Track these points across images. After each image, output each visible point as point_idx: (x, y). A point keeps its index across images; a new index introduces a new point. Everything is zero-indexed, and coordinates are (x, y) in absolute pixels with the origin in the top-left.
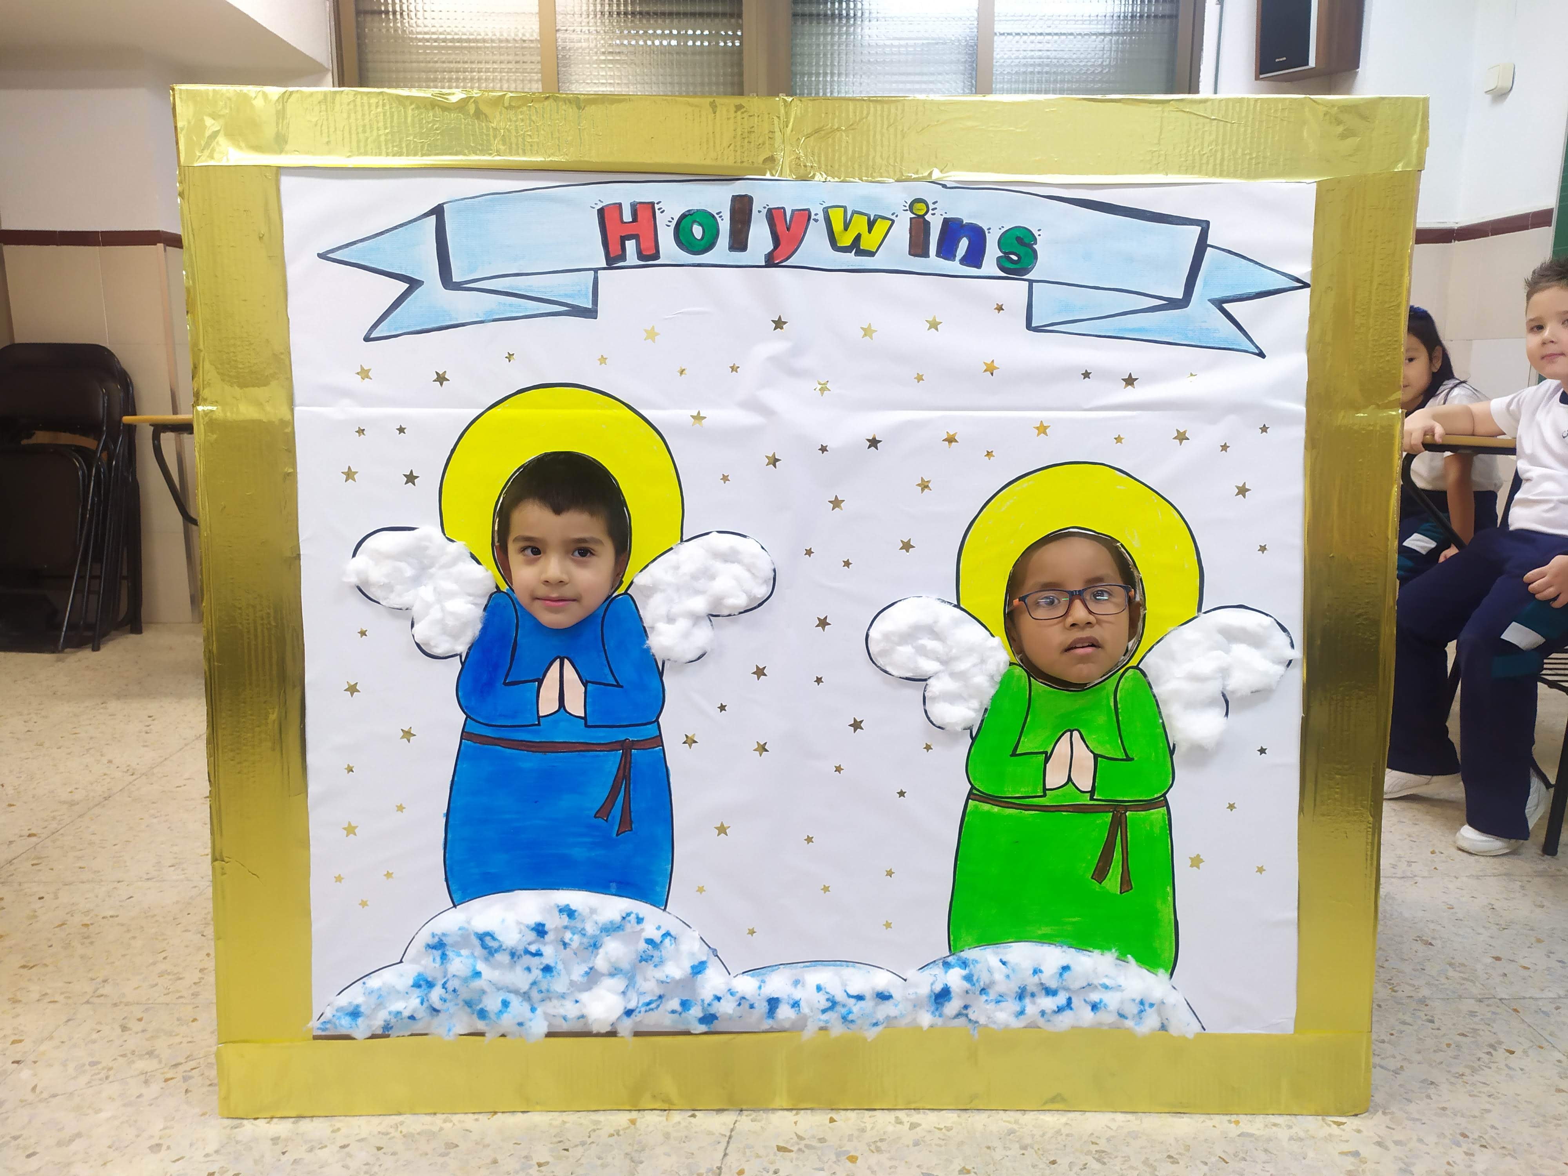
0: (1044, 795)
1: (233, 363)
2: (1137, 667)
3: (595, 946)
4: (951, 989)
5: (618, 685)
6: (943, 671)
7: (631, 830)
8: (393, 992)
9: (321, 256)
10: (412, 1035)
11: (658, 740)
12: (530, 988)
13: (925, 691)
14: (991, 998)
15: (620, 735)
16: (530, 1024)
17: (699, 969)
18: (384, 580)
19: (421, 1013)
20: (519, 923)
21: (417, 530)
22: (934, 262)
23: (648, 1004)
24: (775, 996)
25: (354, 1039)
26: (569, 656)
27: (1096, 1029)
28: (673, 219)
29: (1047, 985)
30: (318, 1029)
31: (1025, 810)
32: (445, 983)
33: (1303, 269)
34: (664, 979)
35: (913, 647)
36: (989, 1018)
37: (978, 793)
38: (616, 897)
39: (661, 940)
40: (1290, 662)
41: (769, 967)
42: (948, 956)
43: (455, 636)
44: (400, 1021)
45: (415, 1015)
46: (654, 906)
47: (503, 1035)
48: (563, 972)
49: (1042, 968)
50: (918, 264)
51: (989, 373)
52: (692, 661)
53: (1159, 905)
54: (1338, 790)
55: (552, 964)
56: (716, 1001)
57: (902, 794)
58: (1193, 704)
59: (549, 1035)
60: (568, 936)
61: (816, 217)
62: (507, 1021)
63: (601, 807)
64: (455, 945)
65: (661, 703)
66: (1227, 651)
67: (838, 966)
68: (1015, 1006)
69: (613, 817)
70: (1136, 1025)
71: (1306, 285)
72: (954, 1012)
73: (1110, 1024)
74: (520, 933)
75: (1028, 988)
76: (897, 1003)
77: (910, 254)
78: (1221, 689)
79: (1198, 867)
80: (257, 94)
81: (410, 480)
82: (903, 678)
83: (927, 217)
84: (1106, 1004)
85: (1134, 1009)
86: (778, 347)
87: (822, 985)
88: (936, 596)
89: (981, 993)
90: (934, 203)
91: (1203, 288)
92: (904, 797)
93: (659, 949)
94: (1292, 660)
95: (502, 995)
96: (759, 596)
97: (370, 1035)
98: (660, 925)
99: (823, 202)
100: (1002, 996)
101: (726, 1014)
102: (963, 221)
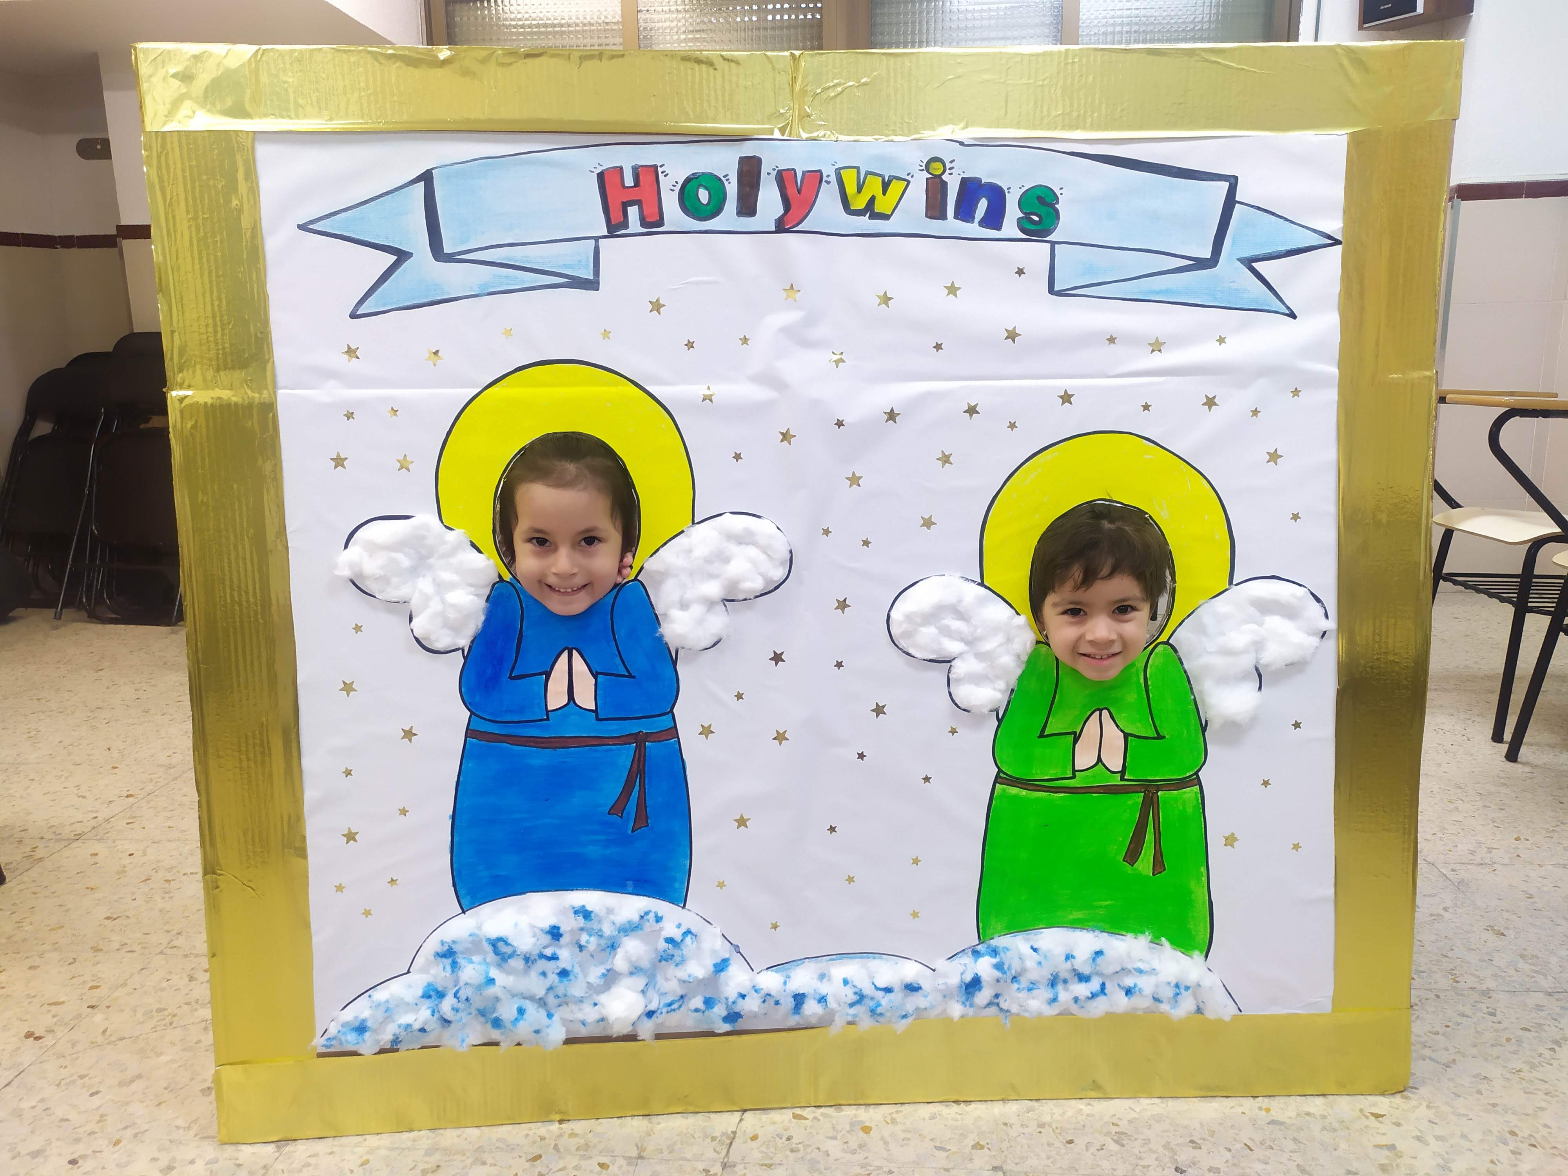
0: (1074, 777)
1: (209, 344)
2: (1167, 643)
3: (613, 947)
4: (981, 979)
5: (630, 676)
6: (968, 652)
8: (401, 1004)
9: (302, 227)
10: (422, 1048)
11: (673, 732)
12: (547, 993)
13: (949, 672)
14: (1023, 986)
15: (633, 728)
16: (548, 1030)
17: (721, 966)
18: (380, 572)
19: (433, 1025)
20: (533, 927)
21: (414, 518)
22: (952, 224)
23: (670, 1005)
24: (802, 992)
25: (361, 1055)
27: (1130, 1016)
28: (677, 182)
29: (1080, 971)
30: (323, 1046)
32: (457, 992)
33: (1334, 226)
34: (687, 978)
35: (937, 628)
36: (1021, 1006)
37: (1005, 776)
39: (681, 938)
40: (1325, 633)
41: (793, 961)
42: (978, 945)
43: (455, 628)
44: (409, 1034)
45: (425, 1027)
47: (519, 1044)
49: (1074, 954)
50: (935, 226)
51: (1010, 340)
52: (707, 649)
53: (1192, 885)
54: (1374, 763)
55: (569, 968)
56: (741, 999)
57: (927, 779)
58: (1225, 680)
60: (584, 938)
61: (828, 179)
62: (524, 1029)
63: (615, 804)
64: (466, 952)
66: (1260, 624)
67: (865, 958)
68: (1048, 994)
69: (628, 813)
70: (1171, 1008)
71: (1337, 242)
72: (985, 1002)
73: (1144, 1009)
74: (534, 937)
75: (1060, 974)
76: (926, 994)
77: (927, 216)
78: (1254, 662)
79: (1232, 846)
80: (227, 53)
81: (404, 466)
82: (927, 660)
83: (944, 177)
84: (1140, 989)
85: (1169, 993)
86: (790, 317)
87: (849, 978)
88: (959, 575)
89: (1012, 982)
90: (951, 162)
91: (1232, 246)
92: (930, 782)
93: (679, 948)
94: (1326, 631)
95: (518, 1002)
96: (775, 579)
97: (378, 1050)
98: (680, 923)
99: (835, 162)
100: (1034, 984)
101: (751, 1012)
102: (981, 181)
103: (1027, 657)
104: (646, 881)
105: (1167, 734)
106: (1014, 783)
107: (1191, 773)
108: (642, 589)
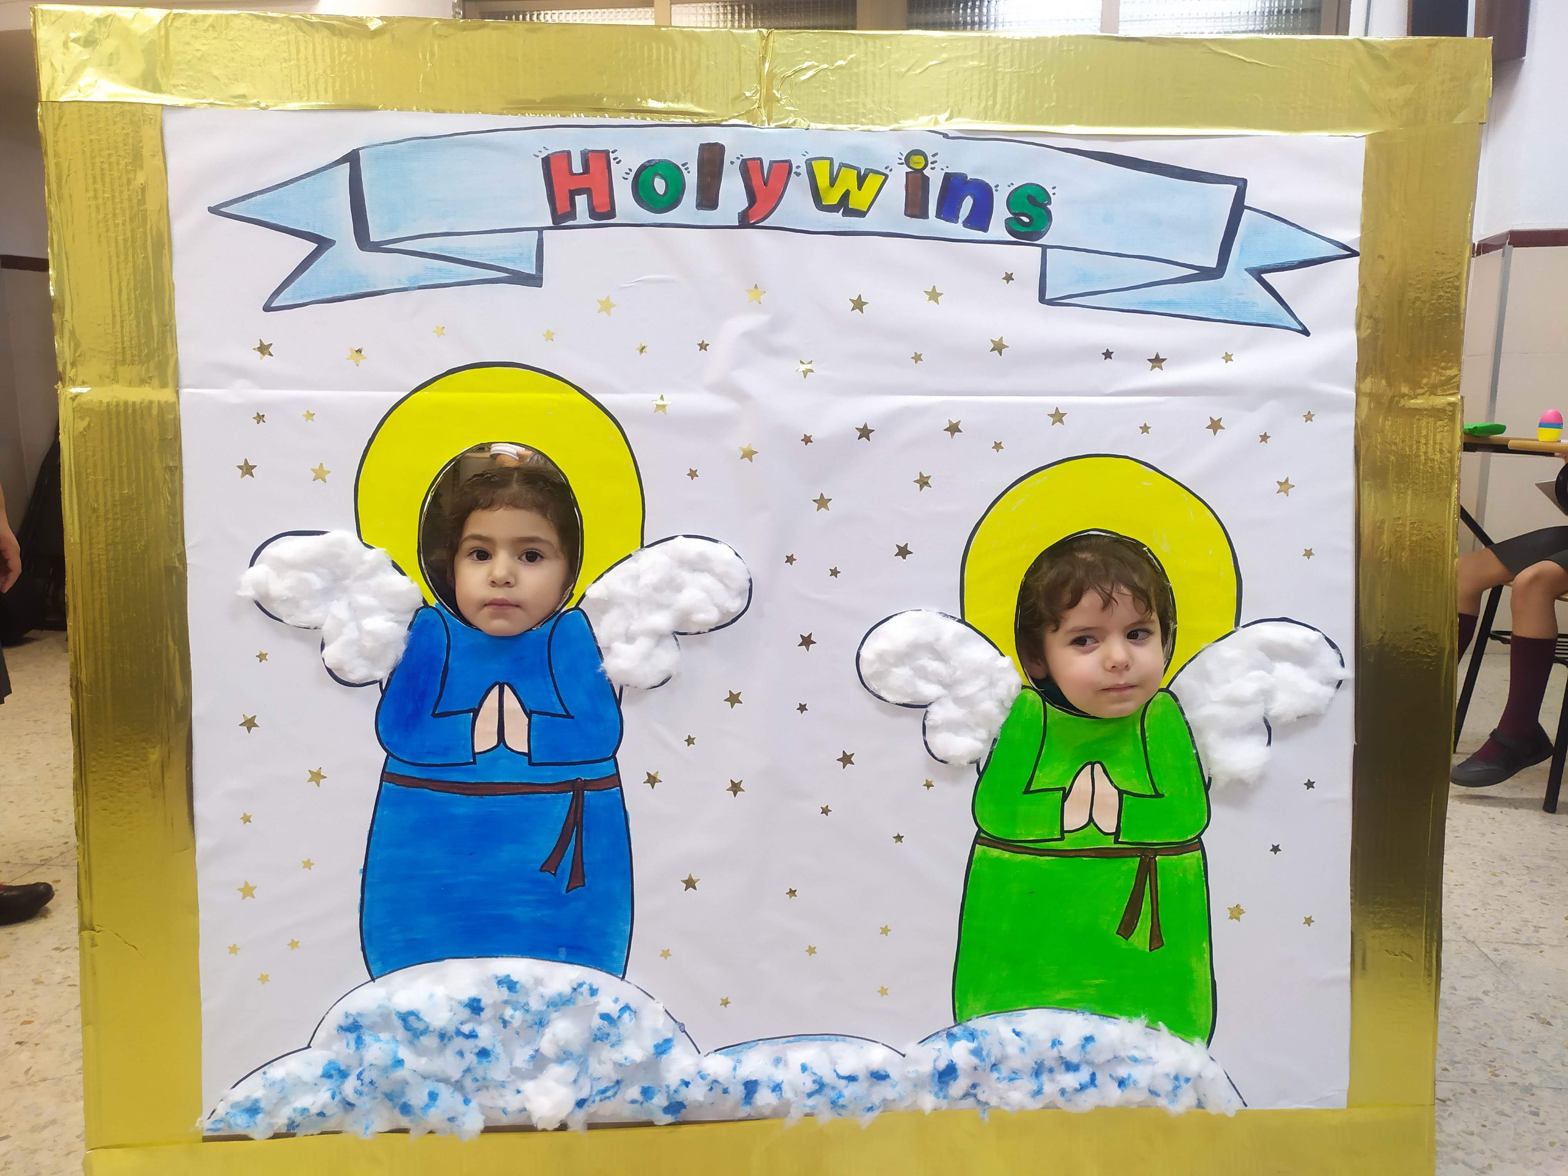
0: (1062, 838)
2: (1167, 690)
3: (541, 1023)
4: (957, 1066)
5: (568, 716)
6: (946, 697)
7: (584, 885)
8: (300, 1085)
9: (214, 210)
10: (322, 1133)
11: (615, 779)
12: (463, 1076)
13: (925, 719)
14: (1001, 1077)
15: (570, 774)
16: (465, 1119)
17: (663, 1048)
18: (287, 594)
19: (333, 1109)
20: (450, 999)
21: (327, 534)
22: (934, 224)
23: (604, 1091)
24: (754, 1079)
25: (252, 1139)
26: (511, 682)
27: (1122, 1111)
28: (630, 170)
29: (1068, 1059)
30: (209, 1129)
31: (1040, 856)
32: (360, 1073)
33: (1351, 235)
35: (912, 669)
36: (1001, 1098)
37: (986, 836)
38: (566, 965)
39: (618, 1014)
40: (1340, 682)
41: (745, 1043)
42: (953, 1027)
43: (373, 659)
44: (307, 1119)
45: (324, 1111)
46: (611, 974)
47: (431, 1132)
48: (503, 1056)
49: (1061, 1040)
50: (915, 226)
51: (996, 351)
52: (655, 687)
53: (1194, 963)
55: (489, 1047)
56: (684, 1087)
57: (899, 838)
58: (1231, 732)
60: (508, 1012)
61: (798, 171)
62: (435, 1116)
64: (372, 1027)
66: (1270, 671)
67: (826, 1040)
68: (1032, 1085)
69: (563, 870)
70: (1169, 1103)
71: (1354, 254)
72: (961, 1093)
73: (1138, 1103)
74: (451, 1010)
75: (1046, 1063)
76: (895, 1083)
77: (905, 214)
78: (1263, 714)
79: (1238, 919)
80: (134, 17)
81: (320, 475)
82: (900, 705)
83: (925, 172)
84: (1135, 1081)
85: (1168, 1086)
86: (752, 321)
87: (807, 1064)
88: (936, 610)
89: (991, 1070)
90: (934, 156)
91: (1240, 255)
92: (902, 842)
93: (616, 1025)
94: (1342, 680)
95: (430, 1086)
96: (733, 611)
97: (271, 1135)
98: (617, 996)
99: (806, 152)
100: (1016, 1073)
101: (696, 1101)
102: (967, 177)
105: (1166, 792)
106: (997, 845)
107: (1193, 836)
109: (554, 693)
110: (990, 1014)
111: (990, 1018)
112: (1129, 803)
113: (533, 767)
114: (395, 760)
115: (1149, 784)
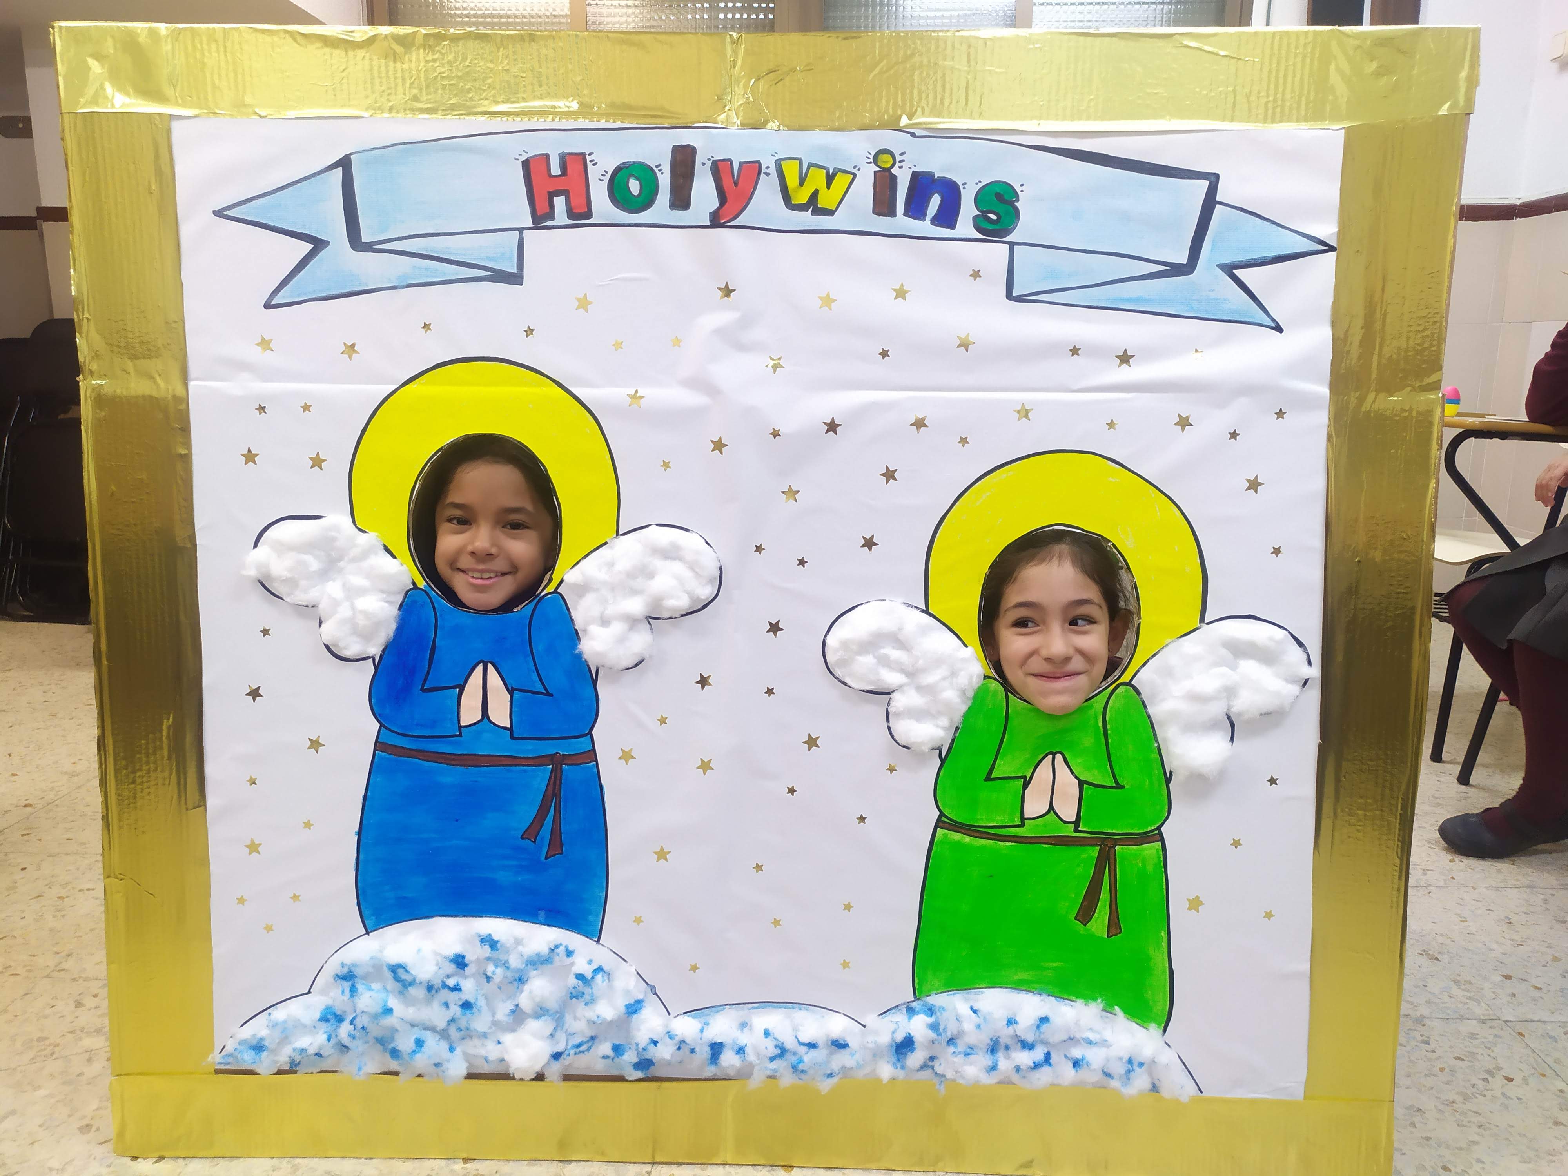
1: (123, 332)
2: (1129, 684)
3: (521, 980)
4: (914, 1039)
5: (548, 694)
6: (908, 685)
7: (562, 853)
8: (300, 1027)
9: (218, 213)
10: (321, 1072)
11: (592, 754)
12: (448, 1025)
13: (888, 706)
14: (957, 1051)
15: (549, 748)
16: (449, 1065)
17: (634, 1008)
18: (286, 574)
19: (330, 1050)
20: (436, 954)
21: (324, 518)
22: (901, 221)
23: (578, 1046)
24: (719, 1041)
25: (259, 1074)
27: (1078, 1088)
28: (606, 172)
29: (1023, 1038)
30: (221, 1062)
31: (1001, 841)
32: (354, 1018)
33: (1327, 230)
34: (595, 1019)
35: (875, 657)
36: (957, 1072)
37: (948, 821)
39: (592, 975)
40: (1307, 681)
41: (712, 1007)
43: (366, 636)
44: (306, 1058)
45: (321, 1052)
46: (587, 937)
47: (419, 1076)
48: (485, 1008)
49: (1016, 1019)
50: (883, 224)
51: (963, 348)
52: (628, 669)
53: (1151, 952)
54: (1360, 828)
55: (472, 1001)
56: (652, 1045)
57: (862, 819)
58: (1192, 727)
59: (471, 1076)
60: (490, 968)
61: (768, 171)
62: (421, 1061)
63: (528, 828)
64: (366, 977)
65: (594, 714)
66: (1234, 668)
67: (790, 1008)
69: (542, 839)
70: (1122, 1086)
71: (1331, 249)
72: (918, 1064)
73: (1093, 1083)
74: (437, 965)
75: (1001, 1040)
76: (853, 1052)
77: (874, 212)
78: (1225, 710)
79: (1197, 910)
81: (317, 464)
82: (863, 691)
83: (893, 171)
84: (1089, 1062)
85: (1119, 1069)
86: (722, 318)
87: (770, 1030)
88: (902, 600)
89: (948, 1045)
90: (902, 154)
91: (1211, 251)
92: (865, 823)
93: (590, 985)
94: (1308, 679)
95: (417, 1033)
96: (703, 598)
97: (276, 1071)
98: (591, 958)
99: (776, 153)
100: (972, 1049)
101: (664, 1059)
102: (935, 175)
103: (973, 693)
104: (559, 912)
105: (1127, 783)
106: (956, 829)
107: (1153, 828)
108: (563, 603)
109: (534, 672)
110: (948, 991)
111: (948, 995)
112: (1090, 793)
113: (514, 741)
114: (386, 731)
115: (1109, 775)
